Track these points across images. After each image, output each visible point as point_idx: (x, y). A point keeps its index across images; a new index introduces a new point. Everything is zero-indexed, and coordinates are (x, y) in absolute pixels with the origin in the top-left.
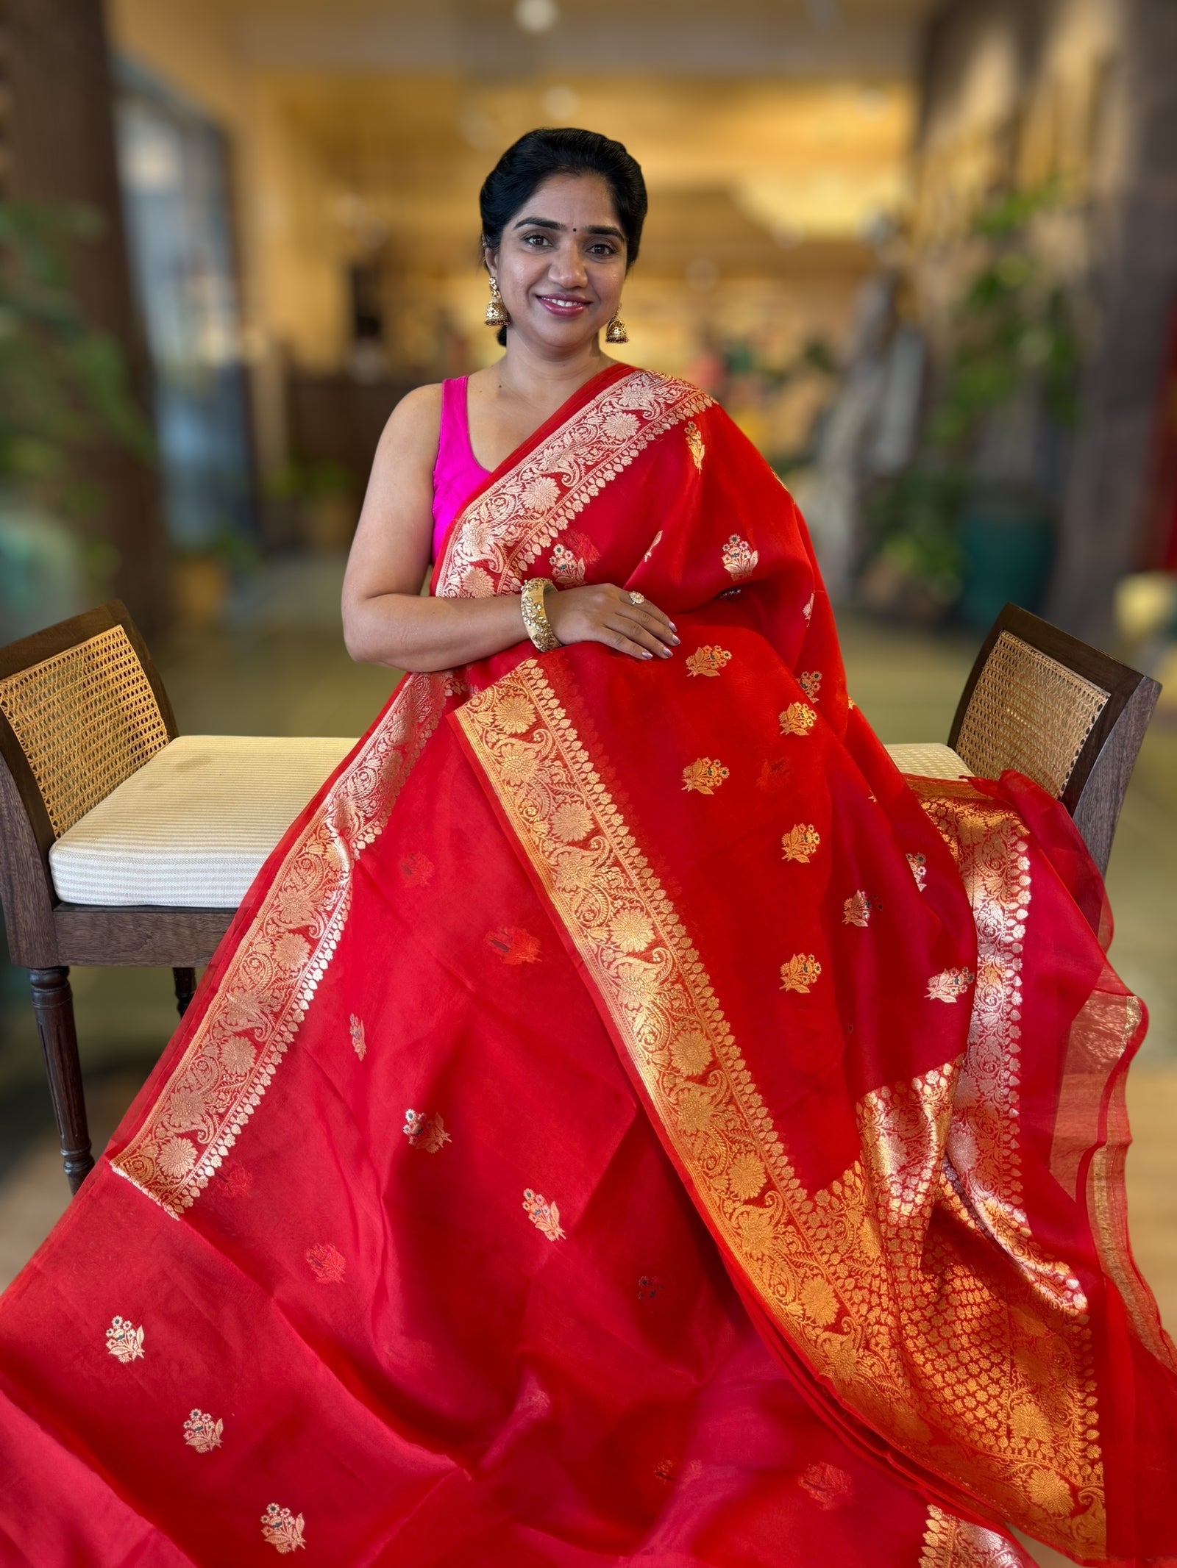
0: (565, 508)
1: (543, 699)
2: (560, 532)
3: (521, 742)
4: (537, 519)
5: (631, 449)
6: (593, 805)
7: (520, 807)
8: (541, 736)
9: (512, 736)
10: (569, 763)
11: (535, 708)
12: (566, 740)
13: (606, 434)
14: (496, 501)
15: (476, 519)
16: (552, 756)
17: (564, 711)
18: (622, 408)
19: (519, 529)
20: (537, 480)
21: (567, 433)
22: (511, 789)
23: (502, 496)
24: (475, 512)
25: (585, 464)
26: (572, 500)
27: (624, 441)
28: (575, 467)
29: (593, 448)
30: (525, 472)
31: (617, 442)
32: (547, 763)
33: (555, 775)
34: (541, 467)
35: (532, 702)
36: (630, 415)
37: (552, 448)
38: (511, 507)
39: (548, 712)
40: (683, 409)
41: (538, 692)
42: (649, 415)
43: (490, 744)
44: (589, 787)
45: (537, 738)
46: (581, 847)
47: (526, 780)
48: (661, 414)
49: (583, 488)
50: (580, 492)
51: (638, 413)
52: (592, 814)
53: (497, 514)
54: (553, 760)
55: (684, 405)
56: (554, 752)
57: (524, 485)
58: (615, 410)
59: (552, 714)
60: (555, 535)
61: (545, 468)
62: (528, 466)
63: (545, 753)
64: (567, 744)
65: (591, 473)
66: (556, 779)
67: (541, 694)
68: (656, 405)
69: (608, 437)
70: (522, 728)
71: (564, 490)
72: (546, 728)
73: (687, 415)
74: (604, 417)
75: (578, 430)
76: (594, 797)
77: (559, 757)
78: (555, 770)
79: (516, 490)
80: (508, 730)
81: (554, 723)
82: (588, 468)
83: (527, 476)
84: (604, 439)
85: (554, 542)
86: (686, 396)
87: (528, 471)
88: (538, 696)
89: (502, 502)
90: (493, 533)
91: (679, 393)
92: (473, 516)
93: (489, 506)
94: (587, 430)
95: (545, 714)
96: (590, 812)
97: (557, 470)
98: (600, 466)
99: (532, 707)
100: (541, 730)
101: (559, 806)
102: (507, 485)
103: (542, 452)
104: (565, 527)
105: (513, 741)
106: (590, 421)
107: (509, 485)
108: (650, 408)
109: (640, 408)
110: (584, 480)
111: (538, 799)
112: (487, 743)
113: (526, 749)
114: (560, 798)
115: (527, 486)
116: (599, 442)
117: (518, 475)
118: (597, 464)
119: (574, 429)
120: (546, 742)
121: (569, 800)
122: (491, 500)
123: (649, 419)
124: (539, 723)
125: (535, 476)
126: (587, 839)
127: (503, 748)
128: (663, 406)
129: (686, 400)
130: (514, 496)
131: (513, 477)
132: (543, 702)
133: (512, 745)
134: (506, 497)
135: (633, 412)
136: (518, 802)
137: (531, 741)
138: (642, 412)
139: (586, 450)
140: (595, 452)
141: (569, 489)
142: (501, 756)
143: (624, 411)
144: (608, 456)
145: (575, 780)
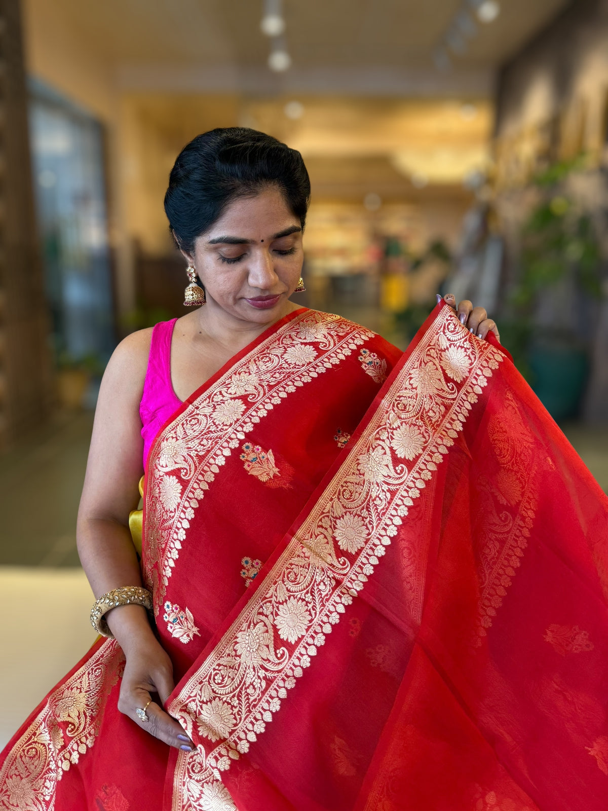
0: (251, 417)
4: (226, 430)
5: (310, 371)
13: (287, 362)
14: (190, 421)
15: (173, 438)
18: (300, 340)
19: (210, 442)
20: (226, 402)
21: (252, 360)
23: (196, 416)
24: (173, 432)
25: (268, 385)
26: (257, 410)
27: (303, 365)
28: (260, 388)
29: (275, 373)
30: (215, 395)
31: (297, 367)
34: (229, 391)
36: (308, 346)
37: (239, 374)
38: (203, 425)
40: (354, 340)
42: (325, 346)
48: (335, 345)
51: (315, 345)
53: (191, 432)
55: (354, 336)
57: (214, 406)
58: (294, 342)
60: (243, 437)
61: (233, 392)
62: (218, 390)
65: (274, 390)
68: (329, 337)
69: (289, 365)
71: (250, 405)
73: (358, 344)
74: (285, 348)
75: (262, 358)
79: (208, 411)
82: (271, 387)
83: (218, 398)
84: (286, 366)
86: (354, 330)
87: (218, 393)
89: (196, 421)
90: (187, 446)
91: (349, 328)
92: (171, 435)
93: (185, 426)
94: (270, 359)
97: (243, 393)
98: (283, 384)
102: (200, 407)
103: (231, 377)
104: (252, 429)
106: (274, 352)
107: (202, 405)
108: (325, 340)
109: (316, 340)
115: (217, 407)
116: (281, 368)
117: (209, 397)
118: (279, 383)
119: (258, 357)
122: (186, 420)
123: (325, 349)
125: (224, 399)
128: (335, 338)
129: (355, 332)
130: (205, 416)
131: (205, 400)
134: (199, 417)
135: (310, 344)
138: (318, 343)
139: (269, 375)
140: (277, 376)
141: (255, 403)
143: (302, 343)
144: (289, 376)
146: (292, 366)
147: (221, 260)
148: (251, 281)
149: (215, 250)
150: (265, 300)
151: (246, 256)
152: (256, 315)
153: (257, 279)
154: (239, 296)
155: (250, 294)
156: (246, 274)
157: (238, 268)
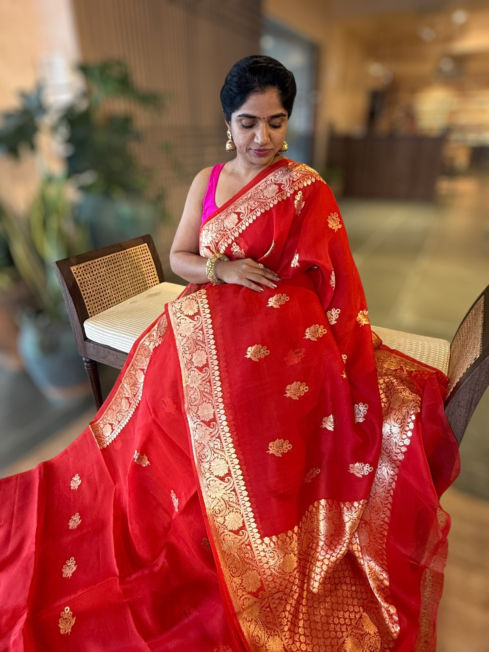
0: (239, 228)
1: (203, 303)
2: (235, 238)
3: (189, 319)
6: (209, 354)
7: (183, 346)
8: (198, 319)
9: (186, 315)
10: (205, 333)
11: (198, 307)
12: (207, 323)
15: (207, 230)
16: (199, 328)
17: (210, 310)
18: (275, 182)
20: (231, 214)
21: (251, 192)
22: (181, 337)
24: (208, 226)
25: (251, 209)
26: (242, 224)
27: (269, 198)
28: (247, 209)
29: (256, 201)
32: (197, 330)
33: (199, 336)
34: (235, 208)
35: (198, 303)
36: (276, 186)
39: (203, 309)
41: (201, 300)
43: (177, 317)
44: (209, 346)
45: (196, 319)
46: (199, 370)
47: (187, 335)
48: (289, 186)
49: (247, 220)
50: (246, 221)
51: (280, 185)
52: (207, 358)
54: (199, 330)
55: (300, 182)
56: (201, 326)
59: (204, 311)
60: (233, 239)
63: (197, 326)
64: (206, 325)
65: (252, 213)
66: (199, 338)
67: (202, 301)
68: (288, 181)
69: (264, 196)
70: (191, 314)
71: (240, 220)
72: (201, 316)
74: (266, 187)
76: (210, 350)
77: (202, 329)
78: (199, 334)
80: (185, 313)
81: (204, 314)
82: (251, 211)
84: (262, 197)
85: (232, 242)
87: (231, 209)
88: (201, 301)
92: (206, 228)
94: (258, 192)
95: (201, 310)
96: (207, 356)
97: (239, 211)
98: (256, 210)
99: (197, 305)
100: (198, 316)
101: (197, 350)
104: (238, 236)
105: (186, 318)
106: (261, 188)
108: (285, 183)
109: (282, 182)
110: (248, 216)
111: (190, 345)
112: (176, 316)
113: (190, 322)
114: (198, 346)
116: (260, 199)
118: (255, 209)
119: (254, 191)
120: (199, 322)
121: (201, 348)
123: (283, 189)
124: (198, 313)
125: (232, 212)
126: (203, 367)
127: (182, 320)
129: (302, 179)
132: (202, 305)
133: (186, 319)
135: (278, 184)
136: (182, 344)
137: (193, 320)
138: (282, 185)
139: (253, 202)
140: (256, 203)
141: (242, 220)
142: (180, 323)
144: (260, 205)
145: (205, 341)
146: (265, 198)
147: (242, 127)
148: (255, 140)
149: (241, 120)
150: (261, 152)
151: (255, 126)
152: (255, 160)
153: (258, 139)
154: (248, 148)
155: (254, 147)
156: (254, 136)
157: (250, 132)
